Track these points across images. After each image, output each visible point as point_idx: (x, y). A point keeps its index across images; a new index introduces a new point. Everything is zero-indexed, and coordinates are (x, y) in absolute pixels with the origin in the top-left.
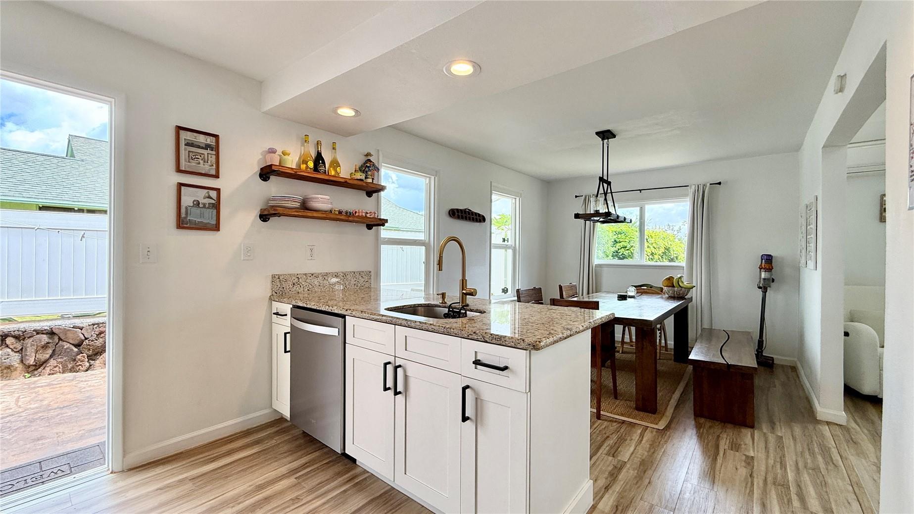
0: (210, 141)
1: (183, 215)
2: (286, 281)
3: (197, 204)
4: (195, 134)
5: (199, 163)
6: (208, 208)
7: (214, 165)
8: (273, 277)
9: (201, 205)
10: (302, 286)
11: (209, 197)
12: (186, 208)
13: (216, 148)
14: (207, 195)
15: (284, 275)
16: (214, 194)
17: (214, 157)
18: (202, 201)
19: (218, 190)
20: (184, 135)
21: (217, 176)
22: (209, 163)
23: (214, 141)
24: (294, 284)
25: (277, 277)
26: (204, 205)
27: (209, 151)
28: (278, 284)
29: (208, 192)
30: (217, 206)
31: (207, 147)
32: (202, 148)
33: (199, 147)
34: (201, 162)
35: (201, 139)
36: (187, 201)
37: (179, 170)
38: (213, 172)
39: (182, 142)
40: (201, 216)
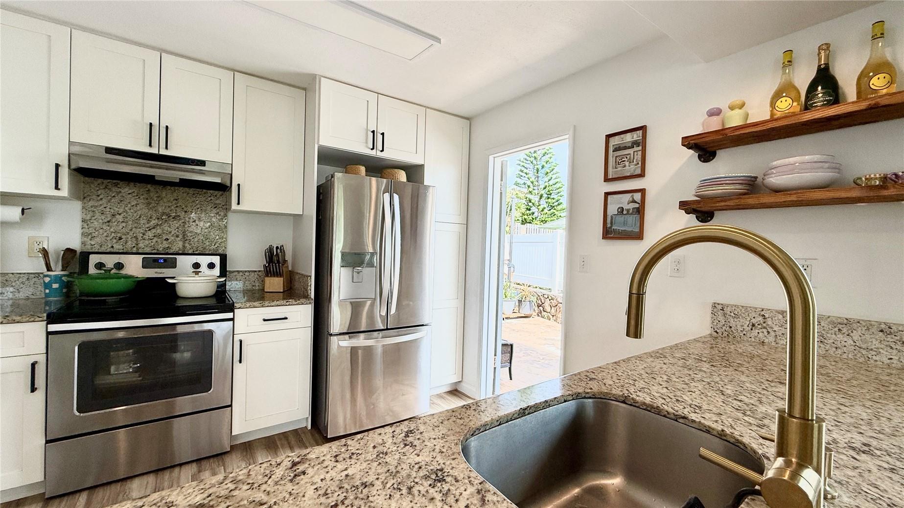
0: (638, 136)
1: (609, 225)
2: (737, 316)
3: (621, 211)
4: (622, 136)
5: (625, 166)
6: (631, 214)
7: (640, 163)
8: (714, 306)
9: (625, 212)
10: (773, 334)
11: (634, 201)
12: (612, 217)
13: (642, 144)
14: (631, 199)
15: (732, 306)
16: (638, 197)
17: (640, 153)
18: (626, 207)
19: (643, 191)
20: (615, 141)
21: (642, 175)
22: (635, 163)
23: (641, 135)
24: (753, 325)
25: (720, 307)
26: (628, 210)
27: (636, 149)
28: (721, 318)
29: (632, 196)
30: (640, 211)
31: (635, 143)
32: (629, 148)
33: (625, 148)
34: (627, 164)
35: (628, 138)
36: (612, 210)
37: (607, 179)
38: (638, 171)
39: (611, 149)
40: (625, 223)
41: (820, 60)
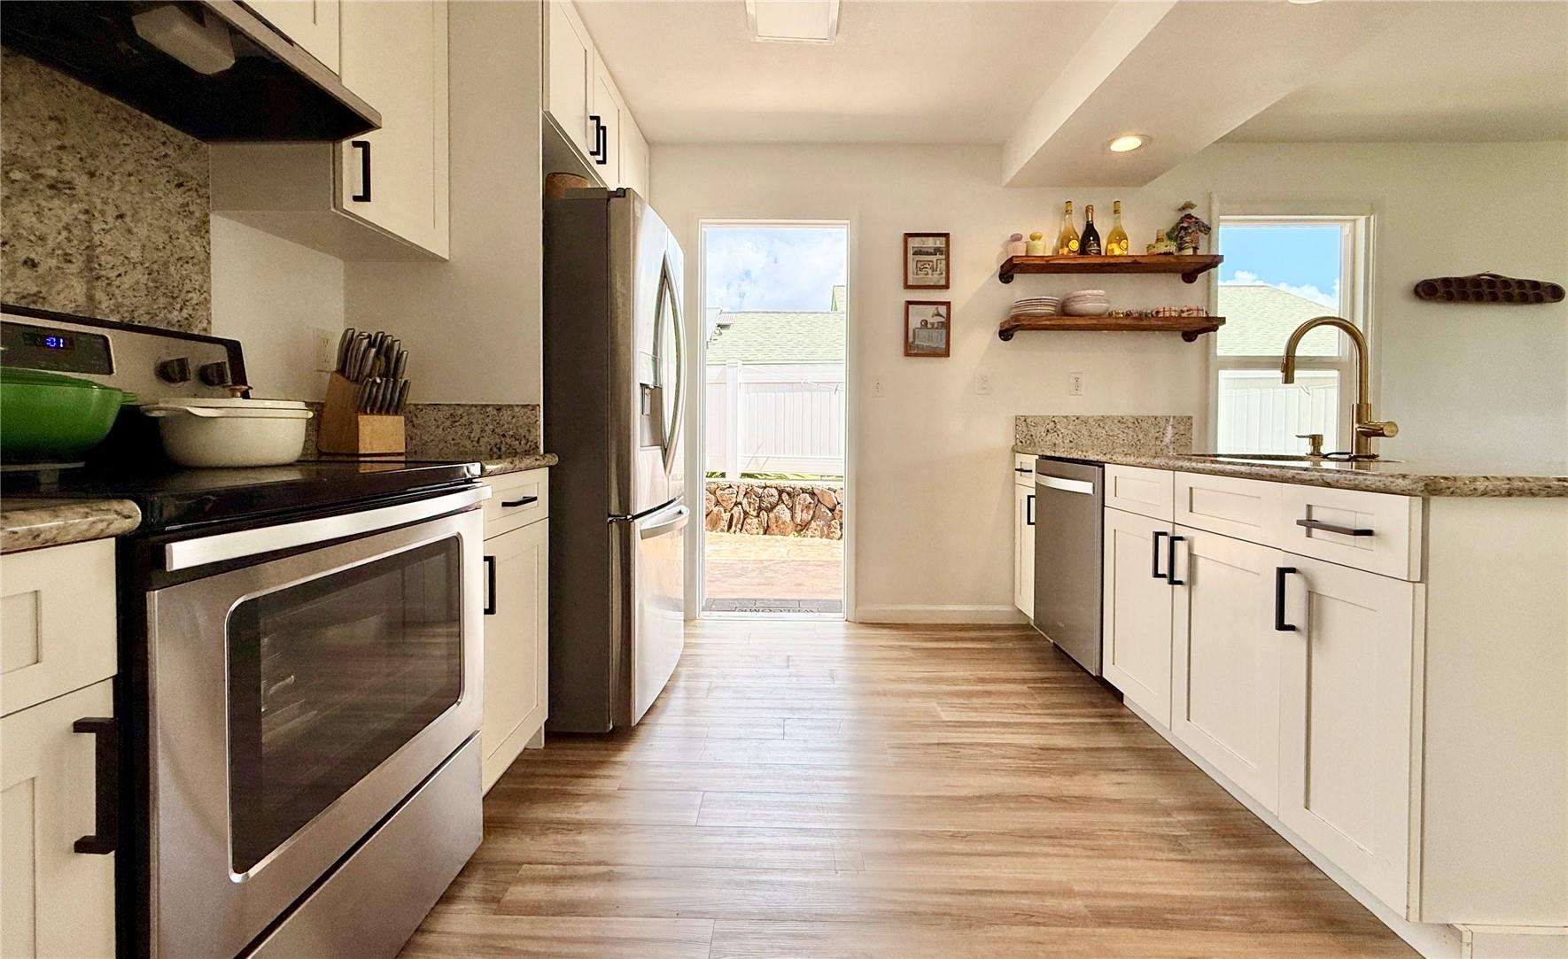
0: (940, 243)
1: (911, 340)
2: (1036, 425)
3: (925, 325)
4: (924, 239)
5: (927, 274)
6: (937, 328)
7: (944, 273)
8: (1017, 418)
9: (929, 326)
10: (1061, 435)
11: (939, 315)
12: (914, 331)
13: (946, 252)
14: (936, 312)
15: (1032, 417)
16: (943, 310)
17: (944, 262)
18: (930, 320)
19: (948, 304)
20: (914, 243)
21: (947, 287)
22: (938, 272)
23: (944, 242)
24: (1048, 431)
25: (1023, 419)
26: (933, 324)
27: (938, 256)
28: (1024, 429)
29: (937, 309)
30: (946, 325)
31: (937, 251)
32: (931, 254)
33: (928, 254)
34: (930, 271)
35: (930, 243)
36: (915, 322)
37: (907, 287)
38: (943, 282)
39: (910, 252)
40: (930, 339)
41: (1088, 218)
